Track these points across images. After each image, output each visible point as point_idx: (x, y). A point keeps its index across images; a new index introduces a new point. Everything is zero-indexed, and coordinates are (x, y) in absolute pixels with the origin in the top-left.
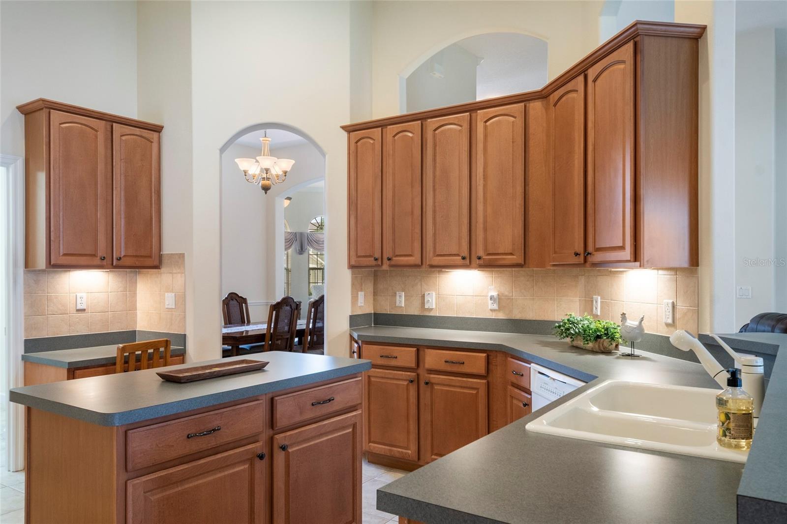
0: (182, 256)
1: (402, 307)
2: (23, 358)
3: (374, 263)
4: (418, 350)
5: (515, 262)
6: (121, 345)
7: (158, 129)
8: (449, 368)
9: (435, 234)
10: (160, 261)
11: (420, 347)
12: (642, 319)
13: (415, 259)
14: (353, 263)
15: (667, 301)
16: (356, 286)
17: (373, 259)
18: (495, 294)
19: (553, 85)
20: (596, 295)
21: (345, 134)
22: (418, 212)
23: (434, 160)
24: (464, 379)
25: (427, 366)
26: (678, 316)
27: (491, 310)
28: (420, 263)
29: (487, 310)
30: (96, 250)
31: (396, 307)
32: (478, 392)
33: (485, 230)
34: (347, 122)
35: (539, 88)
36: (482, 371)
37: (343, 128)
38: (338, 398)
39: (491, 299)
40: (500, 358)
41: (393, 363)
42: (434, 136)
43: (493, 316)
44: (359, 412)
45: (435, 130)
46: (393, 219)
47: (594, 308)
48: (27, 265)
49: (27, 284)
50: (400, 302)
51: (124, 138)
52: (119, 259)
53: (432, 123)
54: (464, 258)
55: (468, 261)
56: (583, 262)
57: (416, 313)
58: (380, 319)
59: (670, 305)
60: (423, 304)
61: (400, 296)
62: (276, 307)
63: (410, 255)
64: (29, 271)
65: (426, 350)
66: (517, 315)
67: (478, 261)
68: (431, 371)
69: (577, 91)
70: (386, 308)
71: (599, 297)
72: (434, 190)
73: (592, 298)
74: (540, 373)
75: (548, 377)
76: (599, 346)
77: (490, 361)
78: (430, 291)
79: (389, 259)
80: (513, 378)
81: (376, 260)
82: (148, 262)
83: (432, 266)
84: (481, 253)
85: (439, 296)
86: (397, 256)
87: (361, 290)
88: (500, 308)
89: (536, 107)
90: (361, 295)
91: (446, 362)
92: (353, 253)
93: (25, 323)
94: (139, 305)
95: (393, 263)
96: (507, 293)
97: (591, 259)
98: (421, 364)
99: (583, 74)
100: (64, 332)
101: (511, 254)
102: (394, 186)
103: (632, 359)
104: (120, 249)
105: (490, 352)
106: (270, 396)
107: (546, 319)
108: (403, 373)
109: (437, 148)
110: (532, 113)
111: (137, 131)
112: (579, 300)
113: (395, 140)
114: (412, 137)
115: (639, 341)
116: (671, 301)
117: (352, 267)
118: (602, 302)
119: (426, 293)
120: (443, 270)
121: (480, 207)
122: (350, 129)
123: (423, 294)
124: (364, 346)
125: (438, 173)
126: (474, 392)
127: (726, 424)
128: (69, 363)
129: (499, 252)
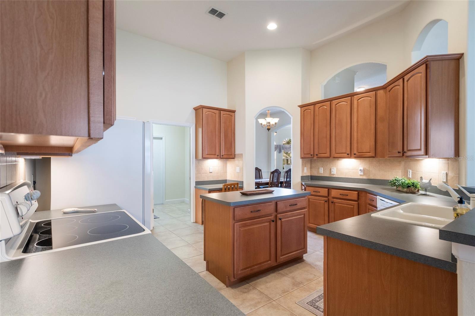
0: (242, 154)
1: (322, 173)
2: (195, 187)
3: (311, 156)
4: (329, 190)
5: (370, 156)
6: (224, 184)
7: (234, 112)
8: (341, 197)
9: (336, 145)
10: (235, 156)
11: (329, 188)
12: (431, 180)
13: (328, 155)
14: (302, 156)
15: (444, 172)
16: (304, 165)
17: (310, 155)
18: (362, 168)
19: (389, 83)
20: (409, 169)
21: (299, 109)
22: (328, 137)
23: (336, 116)
24: (348, 201)
25: (332, 196)
26: (449, 178)
27: (360, 175)
28: (329, 156)
29: (358, 175)
30: (216, 153)
31: (319, 173)
32: (354, 207)
33: (357, 143)
34: (301, 104)
35: (382, 85)
36: (356, 199)
37: (299, 106)
38: (298, 204)
39: (360, 171)
40: (363, 194)
41: (319, 194)
42: (336, 107)
43: (361, 177)
44: (306, 210)
45: (336, 105)
46: (318, 140)
47: (408, 175)
48: (196, 158)
49: (196, 164)
50: (321, 171)
51: (224, 116)
52: (222, 156)
53: (335, 102)
54: (348, 154)
55: (350, 155)
56: (402, 156)
57: (328, 176)
58: (313, 178)
59: (445, 174)
60: (331, 172)
61: (321, 169)
62: (273, 173)
63: (326, 153)
64: (197, 160)
65: (332, 190)
66: (372, 177)
67: (354, 156)
68: (334, 198)
69: (399, 85)
70: (315, 174)
71: (411, 170)
72: (335, 128)
73: (408, 170)
74: (381, 200)
75: (385, 201)
76: (409, 190)
77: (359, 195)
78: (333, 167)
79: (317, 155)
80: (369, 202)
81: (311, 155)
82: (231, 157)
83: (334, 158)
84: (355, 152)
85: (337, 169)
86: (320, 154)
87: (306, 167)
88: (364, 174)
89: (381, 92)
90: (305, 168)
91: (340, 194)
92: (302, 153)
93: (196, 176)
94: (228, 171)
95: (318, 156)
96: (367, 168)
97: (405, 154)
98: (330, 195)
99: (402, 78)
100: (206, 179)
101: (369, 152)
102: (319, 127)
103: (425, 196)
104: (223, 153)
105: (359, 191)
106: (276, 201)
107: (385, 179)
108: (323, 198)
109: (337, 112)
110: (378, 95)
111: (228, 113)
112: (401, 171)
113: (319, 110)
114: (326, 108)
115: (429, 188)
116: (446, 172)
117: (302, 158)
118: (412, 172)
120: (339, 159)
121: (355, 134)
122: (301, 107)
123: (330, 168)
124: (307, 187)
125: (337, 121)
126: (353, 207)
127: (457, 218)
128: (209, 189)
129: (364, 152)
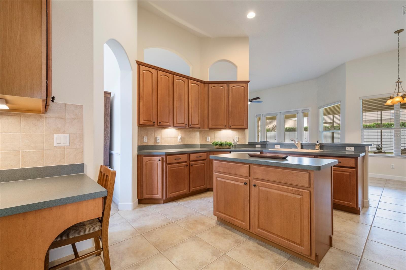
1: (146, 142)
3: (153, 124)
11: (188, 154)
14: (141, 123)
15: (236, 137)
20: (208, 136)
24: (202, 161)
25: (191, 159)
26: (239, 139)
27: (179, 142)
32: (204, 165)
41: (180, 161)
43: (179, 144)
45: (177, 80)
53: (175, 77)
57: (152, 144)
60: (156, 141)
63: (167, 122)
65: (190, 154)
66: (186, 143)
85: (161, 138)
86: (162, 122)
88: (182, 141)
91: (196, 157)
92: (141, 119)
110: (202, 86)
113: (161, 77)
114: (168, 79)
117: (140, 125)
118: (210, 138)
119: (157, 137)
122: (140, 63)
123: (155, 137)
124: (167, 156)
129: (195, 124)
